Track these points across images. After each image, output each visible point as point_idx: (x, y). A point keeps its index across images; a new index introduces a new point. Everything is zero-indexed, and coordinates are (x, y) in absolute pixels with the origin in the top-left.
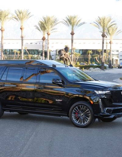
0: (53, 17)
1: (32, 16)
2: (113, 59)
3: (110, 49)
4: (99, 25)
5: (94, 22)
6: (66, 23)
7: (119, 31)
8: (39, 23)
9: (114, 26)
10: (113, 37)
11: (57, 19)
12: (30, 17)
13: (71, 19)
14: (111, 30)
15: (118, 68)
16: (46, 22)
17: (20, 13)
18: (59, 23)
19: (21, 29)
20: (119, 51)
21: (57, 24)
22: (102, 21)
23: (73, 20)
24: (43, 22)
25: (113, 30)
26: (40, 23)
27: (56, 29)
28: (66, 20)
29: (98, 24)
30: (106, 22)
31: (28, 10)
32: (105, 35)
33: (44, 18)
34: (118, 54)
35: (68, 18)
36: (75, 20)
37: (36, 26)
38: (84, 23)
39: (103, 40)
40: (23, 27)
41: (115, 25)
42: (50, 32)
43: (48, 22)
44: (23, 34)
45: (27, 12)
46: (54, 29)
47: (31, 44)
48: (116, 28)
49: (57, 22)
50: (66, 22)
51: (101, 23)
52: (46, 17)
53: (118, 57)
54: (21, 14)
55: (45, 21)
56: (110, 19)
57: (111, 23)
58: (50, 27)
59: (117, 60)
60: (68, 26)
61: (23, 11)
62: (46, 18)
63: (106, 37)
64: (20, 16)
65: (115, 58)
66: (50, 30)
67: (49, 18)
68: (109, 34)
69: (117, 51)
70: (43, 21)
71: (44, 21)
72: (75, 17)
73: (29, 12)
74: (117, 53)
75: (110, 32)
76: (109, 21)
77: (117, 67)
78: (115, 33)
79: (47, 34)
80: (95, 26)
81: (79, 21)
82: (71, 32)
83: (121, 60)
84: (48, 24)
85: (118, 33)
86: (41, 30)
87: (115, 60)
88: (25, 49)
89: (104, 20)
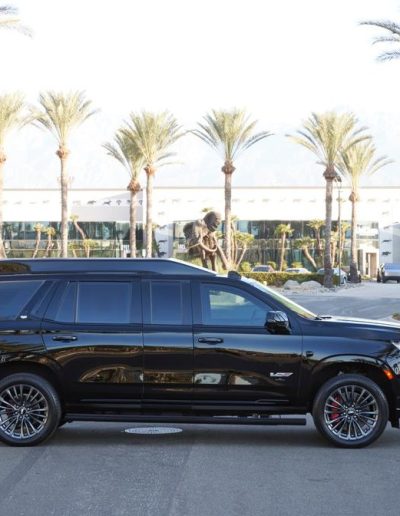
0: (165, 114)
2: (359, 252)
3: (350, 218)
4: (316, 143)
5: (300, 132)
6: (206, 134)
7: (379, 160)
8: (117, 136)
9: (363, 143)
10: (362, 179)
11: (176, 123)
12: (89, 116)
13: (223, 122)
14: (355, 157)
15: (379, 281)
16: (140, 134)
17: (56, 103)
18: (183, 134)
19: (60, 154)
20: (379, 226)
21: (178, 137)
22: (325, 127)
23: (231, 126)
24: (130, 130)
25: (360, 156)
26: (121, 135)
27: (175, 154)
28: (206, 124)
29: (312, 138)
30: (337, 132)
32: (336, 174)
33: (136, 120)
34: (377, 236)
35: (214, 118)
36: (237, 123)
37: (108, 146)
38: (265, 135)
39: (330, 189)
40: (66, 149)
41: (368, 140)
42: (154, 166)
43: (147, 132)
44: (65, 172)
45: (78, 100)
46: (168, 155)
47: (90, 205)
48: (372, 152)
49: (176, 134)
50: (208, 131)
51: (322, 135)
52: (141, 116)
53: (376, 245)
54: (60, 108)
55: (139, 129)
56: (352, 119)
57: (355, 134)
58: (154, 147)
59: (373, 255)
60: (215, 144)
61: (65, 98)
63: (340, 180)
64: (57, 113)
65: (367, 247)
66: (154, 159)
67: (152, 120)
68: (346, 170)
69: (375, 225)
70: (131, 128)
71: (134, 128)
72: (235, 116)
74: (374, 232)
75: (351, 165)
76: (349, 129)
77: (376, 279)
78: (368, 167)
79: (146, 170)
80: (302, 143)
81: (250, 127)
82: (223, 165)
83: (386, 254)
84: (148, 138)
85: (378, 165)
86: (125, 159)
87: (367, 254)
88: (71, 220)
89: (330, 126)
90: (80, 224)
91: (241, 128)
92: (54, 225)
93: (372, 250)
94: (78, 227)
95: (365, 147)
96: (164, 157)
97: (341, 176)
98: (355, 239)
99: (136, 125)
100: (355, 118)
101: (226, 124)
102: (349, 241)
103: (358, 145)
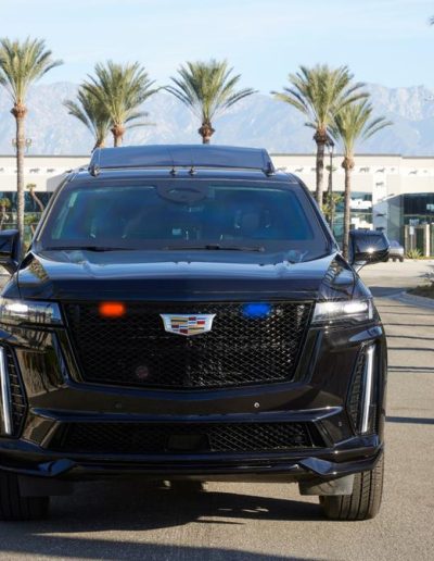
0: (134, 68)
1: (55, 65)
2: (352, 227)
3: (343, 189)
4: (306, 102)
5: (288, 90)
6: (182, 91)
7: (375, 123)
8: (80, 93)
9: (357, 103)
10: (357, 144)
11: (148, 78)
12: (48, 69)
13: (201, 77)
14: (349, 120)
16: (107, 90)
17: (12, 56)
18: (156, 91)
19: (16, 113)
20: (374, 198)
21: (149, 94)
22: (316, 84)
23: (209, 82)
24: (93, 84)
25: (354, 118)
26: (86, 93)
27: (146, 114)
28: (181, 79)
29: (302, 97)
30: (330, 87)
31: (42, 42)
32: (328, 137)
33: (102, 74)
34: (370, 210)
35: (190, 73)
36: (217, 80)
37: (70, 104)
38: (248, 93)
39: (320, 154)
40: (23, 105)
41: (363, 99)
42: (122, 126)
43: (114, 89)
44: (21, 133)
45: (36, 51)
46: (138, 115)
48: (368, 112)
49: (149, 89)
50: (183, 87)
51: (313, 92)
52: (108, 70)
53: (369, 220)
54: (16, 59)
55: (105, 85)
56: (345, 75)
57: (350, 91)
58: (122, 106)
60: (191, 102)
61: (21, 46)
63: (332, 144)
64: (12, 64)
65: (359, 222)
66: (122, 119)
67: (120, 75)
68: (338, 133)
69: (368, 197)
70: (96, 83)
71: (99, 83)
72: (215, 71)
73: (43, 52)
74: (366, 205)
75: (345, 126)
76: (343, 86)
78: (364, 129)
79: (114, 131)
80: (289, 101)
81: (231, 83)
82: (200, 126)
83: (379, 229)
84: (115, 95)
85: (374, 128)
86: (89, 120)
88: (28, 190)
89: (322, 81)
90: (38, 194)
91: (221, 85)
92: (8, 195)
93: (365, 224)
94: (36, 198)
95: (361, 108)
96: (132, 118)
97: (335, 142)
98: (349, 212)
99: (102, 81)
100: (349, 73)
101: (204, 80)
102: (341, 215)
103: (353, 103)
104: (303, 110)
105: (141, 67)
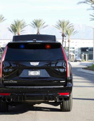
0: (22, 20)
1: (5, 20)
2: (70, 55)
3: (68, 46)
5: (56, 25)
7: (75, 32)
8: (11, 26)
9: (71, 28)
10: (71, 37)
11: (25, 22)
12: (4, 21)
13: (37, 22)
14: (69, 31)
15: (75, 62)
16: (16, 25)
18: (27, 25)
21: (26, 26)
25: (71, 31)
26: (12, 26)
27: (25, 30)
28: (33, 23)
29: (59, 26)
30: (65, 24)
31: (2, 15)
32: (65, 35)
33: (15, 22)
34: (74, 51)
35: (35, 22)
36: (40, 23)
37: (8, 28)
38: (47, 26)
39: (63, 39)
42: (20, 33)
43: (18, 25)
45: (1, 17)
46: (23, 31)
48: (73, 30)
50: (33, 25)
51: (61, 25)
53: (74, 53)
55: (16, 24)
56: (68, 22)
57: (69, 25)
58: (20, 29)
59: (73, 55)
60: (35, 28)
62: (17, 22)
63: (66, 37)
66: (20, 31)
67: (19, 22)
68: (67, 34)
69: (74, 48)
71: (15, 24)
72: (40, 21)
73: (3, 17)
75: (68, 33)
76: (68, 24)
77: (74, 61)
78: (73, 33)
79: (18, 34)
80: (56, 27)
81: (44, 24)
82: (37, 33)
83: (76, 55)
84: (18, 26)
85: (75, 33)
86: (13, 32)
87: (72, 55)
89: (63, 23)
93: (73, 54)
94: (1, 49)
95: (72, 29)
96: (22, 31)
97: (66, 36)
100: (69, 21)
101: (38, 23)
102: (68, 52)
103: (70, 28)
104: (59, 29)
105: (24, 20)
